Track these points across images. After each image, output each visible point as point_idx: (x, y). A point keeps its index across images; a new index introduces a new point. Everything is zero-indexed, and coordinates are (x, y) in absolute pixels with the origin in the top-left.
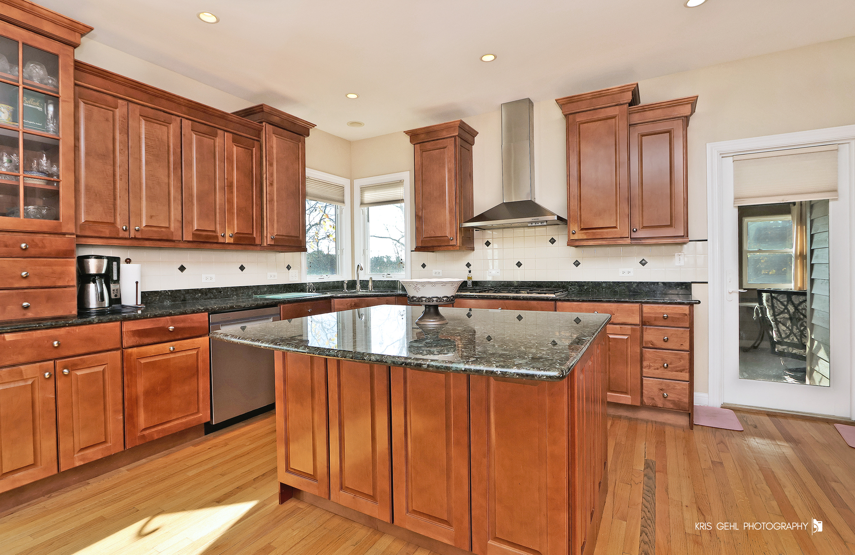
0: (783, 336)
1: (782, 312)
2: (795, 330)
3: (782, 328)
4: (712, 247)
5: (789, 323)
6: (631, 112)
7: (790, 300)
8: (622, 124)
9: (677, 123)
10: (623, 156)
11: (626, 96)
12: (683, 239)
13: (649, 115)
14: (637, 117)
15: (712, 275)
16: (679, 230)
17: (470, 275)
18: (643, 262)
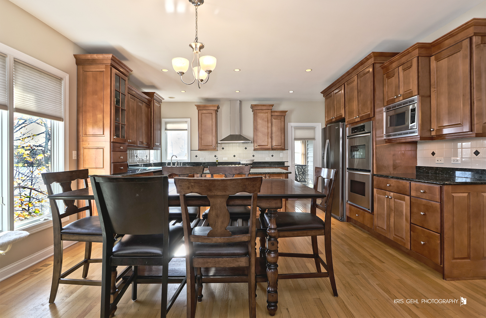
0: (301, 179)
1: (300, 172)
2: (303, 177)
3: (300, 176)
4: (289, 152)
5: (302, 175)
6: (272, 112)
7: (302, 167)
8: (269, 115)
9: (283, 117)
10: (270, 125)
11: (271, 108)
12: (284, 149)
13: (276, 114)
14: (273, 114)
15: (289, 160)
16: (283, 147)
17: (217, 160)
18: (272, 156)
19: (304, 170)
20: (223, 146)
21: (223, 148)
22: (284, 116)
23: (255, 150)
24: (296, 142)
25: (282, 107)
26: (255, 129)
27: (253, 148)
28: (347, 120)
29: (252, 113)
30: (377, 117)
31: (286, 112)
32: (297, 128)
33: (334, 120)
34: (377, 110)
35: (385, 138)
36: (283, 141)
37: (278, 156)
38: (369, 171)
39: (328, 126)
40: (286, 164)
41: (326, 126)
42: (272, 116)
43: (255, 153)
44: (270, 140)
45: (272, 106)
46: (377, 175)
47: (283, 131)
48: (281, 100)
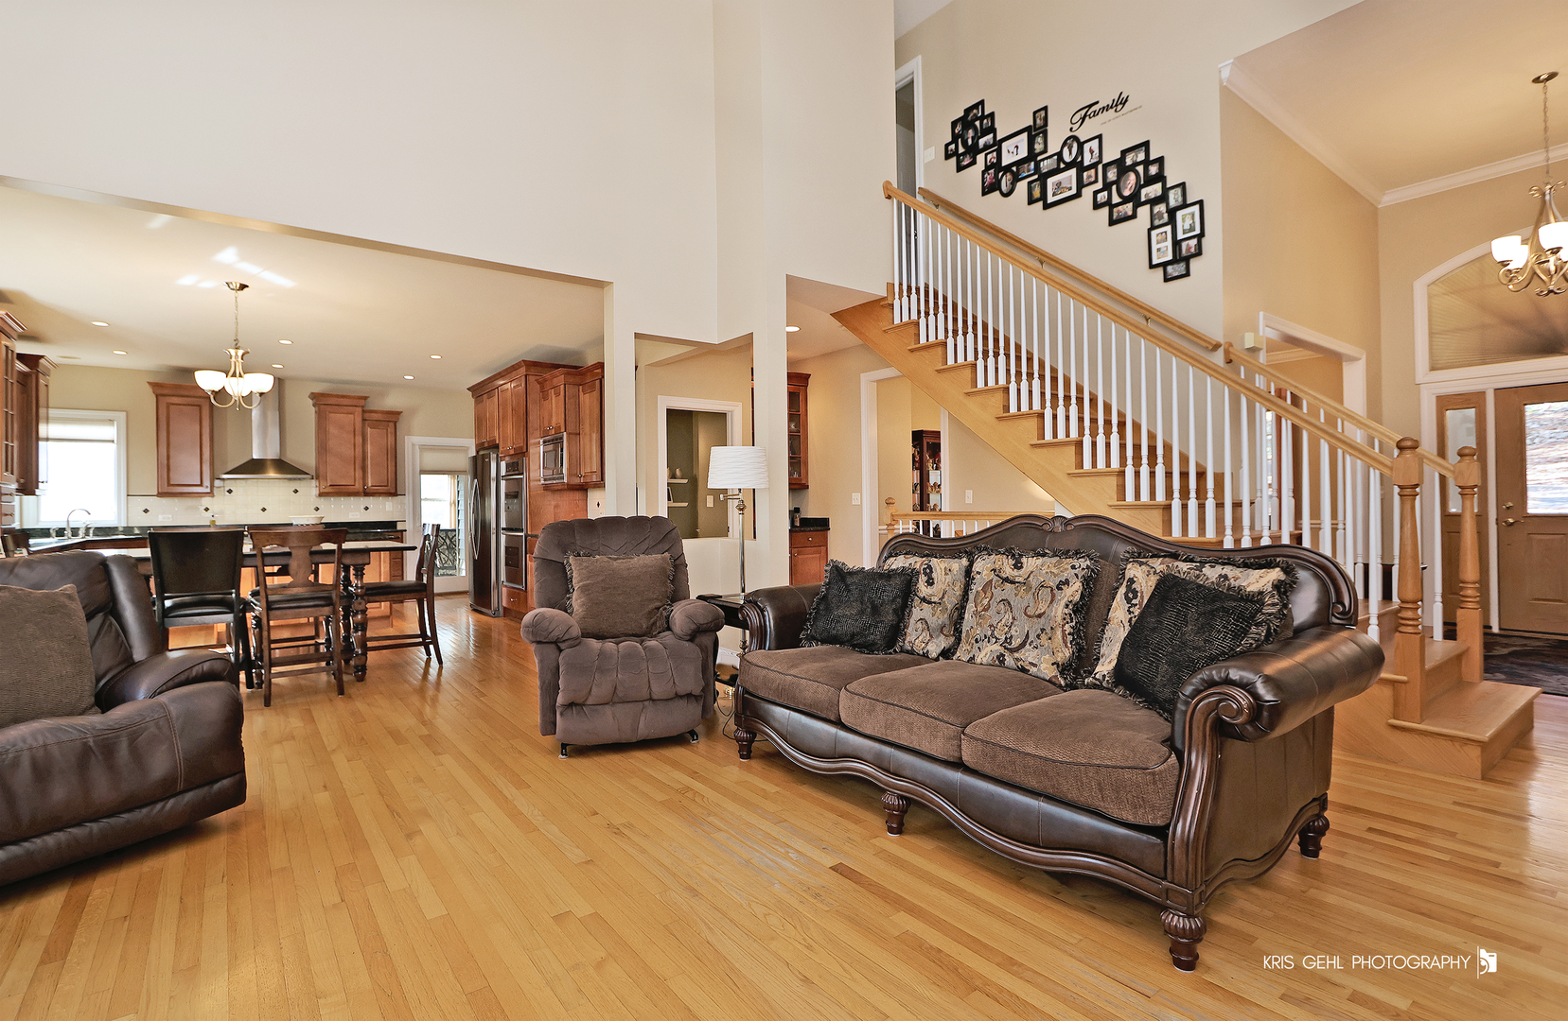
1: (443, 545)
2: (450, 557)
3: (442, 556)
4: (408, 499)
5: (447, 552)
6: (364, 411)
7: (447, 536)
8: (359, 419)
9: (391, 425)
10: (359, 440)
11: (362, 402)
12: (395, 494)
13: (375, 416)
14: (367, 416)
15: (409, 518)
16: (392, 489)
17: (213, 519)
18: (367, 508)
19: (451, 541)
20: (229, 485)
21: (230, 491)
22: (395, 423)
23: (321, 495)
24: (424, 477)
25: (392, 402)
26: (322, 448)
27: (315, 491)
28: (501, 449)
29: (313, 409)
30: (532, 450)
31: (399, 413)
32: (424, 448)
33: (486, 445)
34: (532, 441)
35: (542, 482)
36: (391, 476)
37: (380, 510)
38: (522, 531)
39: (481, 453)
40: (400, 527)
41: (477, 452)
42: (364, 420)
43: (322, 503)
44: (359, 474)
45: (365, 398)
46: (532, 536)
47: (393, 455)
48: (385, 387)
